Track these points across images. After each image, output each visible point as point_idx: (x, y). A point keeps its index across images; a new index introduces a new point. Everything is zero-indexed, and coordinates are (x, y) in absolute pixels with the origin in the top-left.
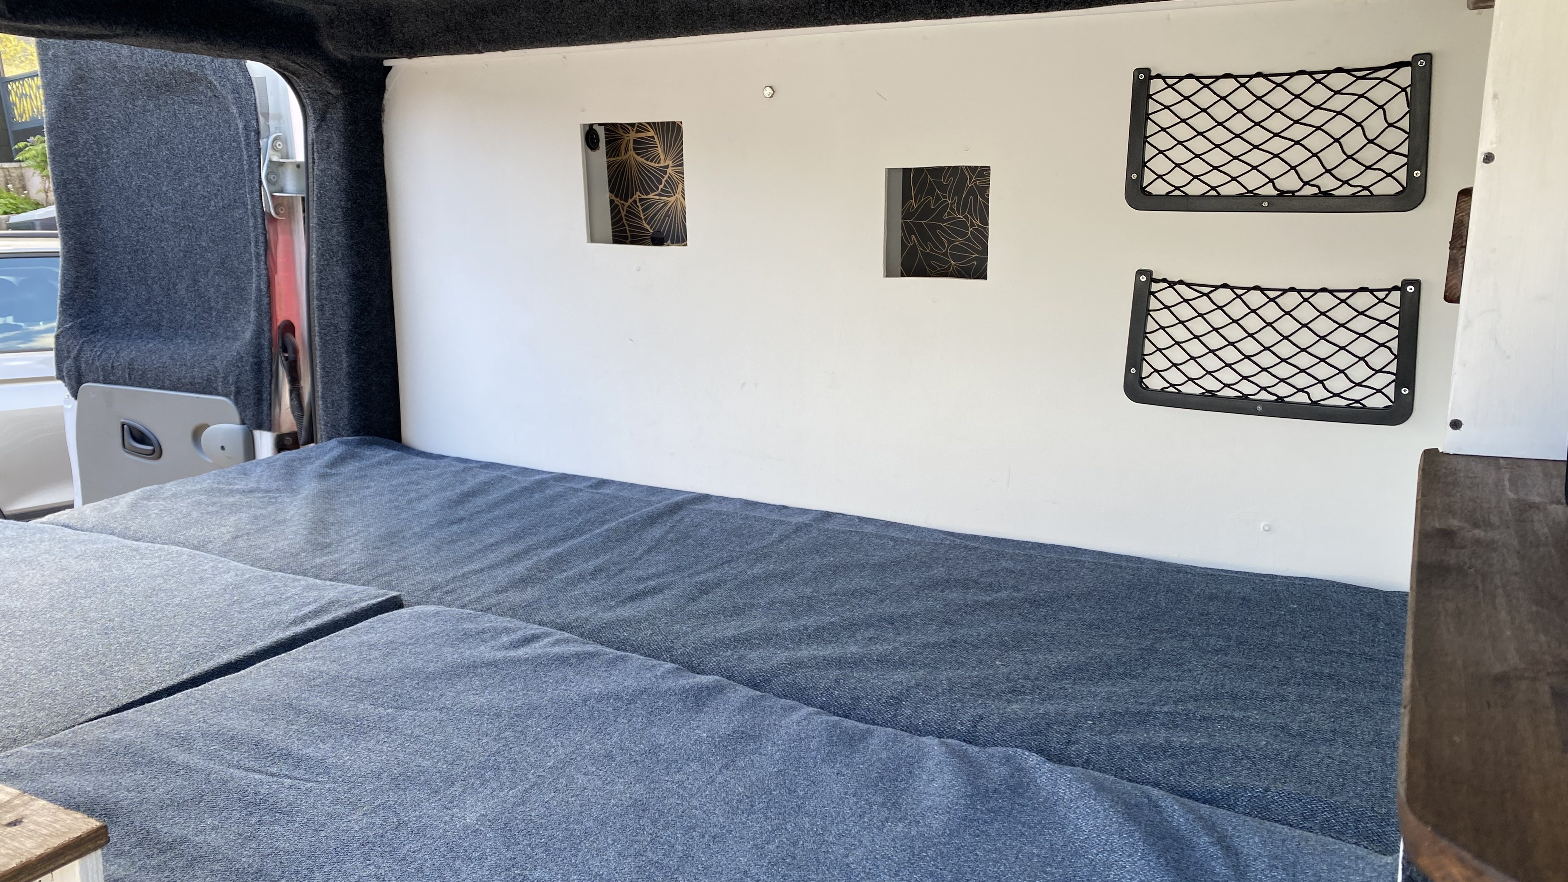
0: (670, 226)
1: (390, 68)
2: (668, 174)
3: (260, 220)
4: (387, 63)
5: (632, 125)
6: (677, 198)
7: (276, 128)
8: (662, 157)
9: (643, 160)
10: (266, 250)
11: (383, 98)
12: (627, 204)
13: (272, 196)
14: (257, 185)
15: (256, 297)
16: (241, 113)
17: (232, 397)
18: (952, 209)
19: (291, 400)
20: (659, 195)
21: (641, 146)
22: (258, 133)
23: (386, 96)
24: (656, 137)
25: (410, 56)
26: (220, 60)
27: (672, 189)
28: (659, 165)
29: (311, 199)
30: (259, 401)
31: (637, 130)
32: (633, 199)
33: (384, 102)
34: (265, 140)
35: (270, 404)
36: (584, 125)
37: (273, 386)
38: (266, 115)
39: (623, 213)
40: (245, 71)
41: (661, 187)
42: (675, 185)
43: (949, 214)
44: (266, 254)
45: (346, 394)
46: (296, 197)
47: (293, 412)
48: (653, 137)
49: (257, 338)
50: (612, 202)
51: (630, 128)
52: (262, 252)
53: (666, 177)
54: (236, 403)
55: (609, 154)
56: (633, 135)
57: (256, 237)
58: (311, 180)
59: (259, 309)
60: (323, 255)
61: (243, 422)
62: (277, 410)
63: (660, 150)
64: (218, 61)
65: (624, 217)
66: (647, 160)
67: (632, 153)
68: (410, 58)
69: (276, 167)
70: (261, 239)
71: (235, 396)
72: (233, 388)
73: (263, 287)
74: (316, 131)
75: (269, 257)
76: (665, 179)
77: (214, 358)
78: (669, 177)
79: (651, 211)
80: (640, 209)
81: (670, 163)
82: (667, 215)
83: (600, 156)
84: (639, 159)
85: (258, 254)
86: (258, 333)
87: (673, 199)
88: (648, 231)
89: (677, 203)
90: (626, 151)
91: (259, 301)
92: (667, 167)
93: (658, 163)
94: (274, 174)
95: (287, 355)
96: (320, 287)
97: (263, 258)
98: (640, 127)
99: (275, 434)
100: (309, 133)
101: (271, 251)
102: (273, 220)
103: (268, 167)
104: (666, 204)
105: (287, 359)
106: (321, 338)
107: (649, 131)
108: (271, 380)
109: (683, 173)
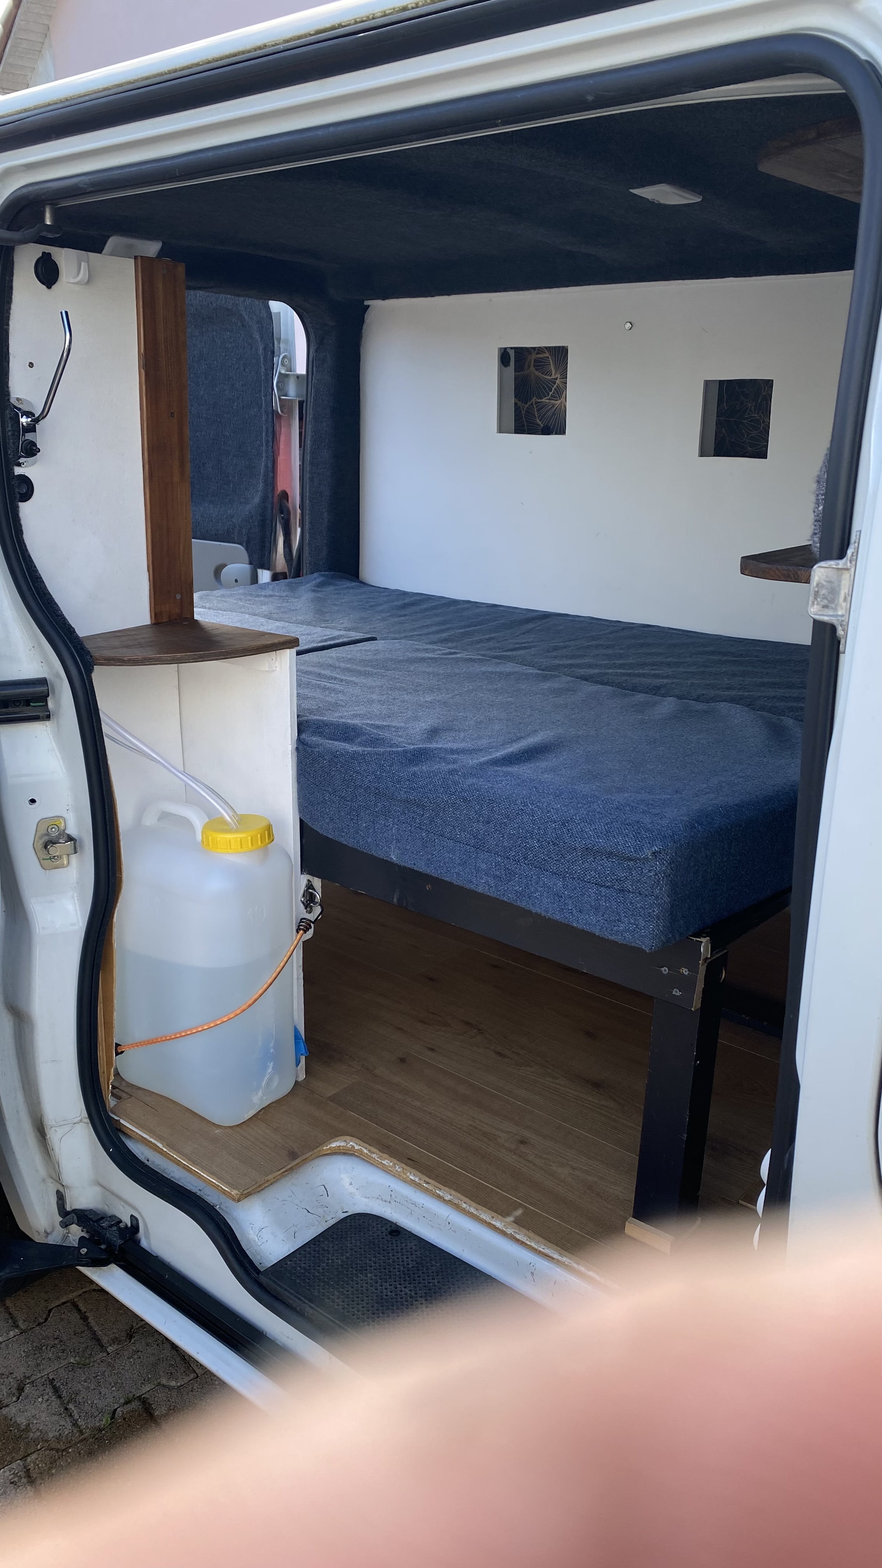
0: (555, 422)
1: (368, 306)
2: (556, 384)
3: (270, 416)
4: (366, 303)
5: (534, 348)
6: (562, 401)
7: (284, 349)
8: (553, 372)
9: (540, 374)
10: (273, 438)
11: (362, 329)
12: (527, 406)
13: (280, 399)
14: (270, 390)
15: (264, 473)
16: (262, 338)
17: (244, 544)
18: (751, 411)
19: (284, 548)
20: (549, 399)
21: (540, 364)
22: (273, 352)
23: (364, 327)
24: (550, 357)
25: (384, 298)
26: (250, 300)
27: (558, 395)
28: (551, 378)
29: (309, 401)
30: (263, 547)
31: (537, 352)
32: (530, 403)
33: (363, 331)
34: (277, 358)
35: (270, 550)
36: (501, 348)
37: (272, 537)
38: (279, 340)
39: (523, 412)
40: (268, 308)
41: (551, 393)
42: (561, 392)
43: (749, 414)
44: (273, 441)
45: (325, 541)
46: (295, 400)
47: (285, 557)
48: (548, 357)
49: (263, 502)
50: (516, 404)
51: (532, 350)
52: (270, 439)
53: (555, 386)
54: (247, 549)
55: (516, 370)
56: (534, 356)
57: (267, 428)
58: (310, 387)
59: (265, 482)
60: (315, 441)
61: (251, 563)
62: (274, 554)
63: (552, 367)
64: (249, 301)
65: (523, 415)
66: (543, 373)
67: (532, 368)
68: (383, 300)
69: (283, 377)
70: (270, 430)
71: (247, 544)
72: (245, 538)
73: (270, 465)
74: (316, 351)
75: (275, 443)
76: (554, 388)
77: (233, 516)
78: (557, 386)
79: (543, 411)
80: (535, 410)
81: (559, 376)
82: (554, 414)
83: (511, 370)
84: (537, 373)
85: (268, 441)
86: (264, 499)
87: (559, 402)
88: (539, 425)
89: (561, 406)
90: (529, 367)
91: (266, 475)
92: (556, 379)
93: (550, 376)
94: (281, 382)
95: (282, 516)
96: (312, 463)
97: (271, 443)
98: (539, 350)
99: (272, 572)
100: (311, 353)
101: (277, 439)
102: (279, 417)
103: (278, 377)
104: (553, 406)
105: (283, 518)
106: (310, 501)
107: (545, 353)
108: (271, 533)
109: (566, 384)
